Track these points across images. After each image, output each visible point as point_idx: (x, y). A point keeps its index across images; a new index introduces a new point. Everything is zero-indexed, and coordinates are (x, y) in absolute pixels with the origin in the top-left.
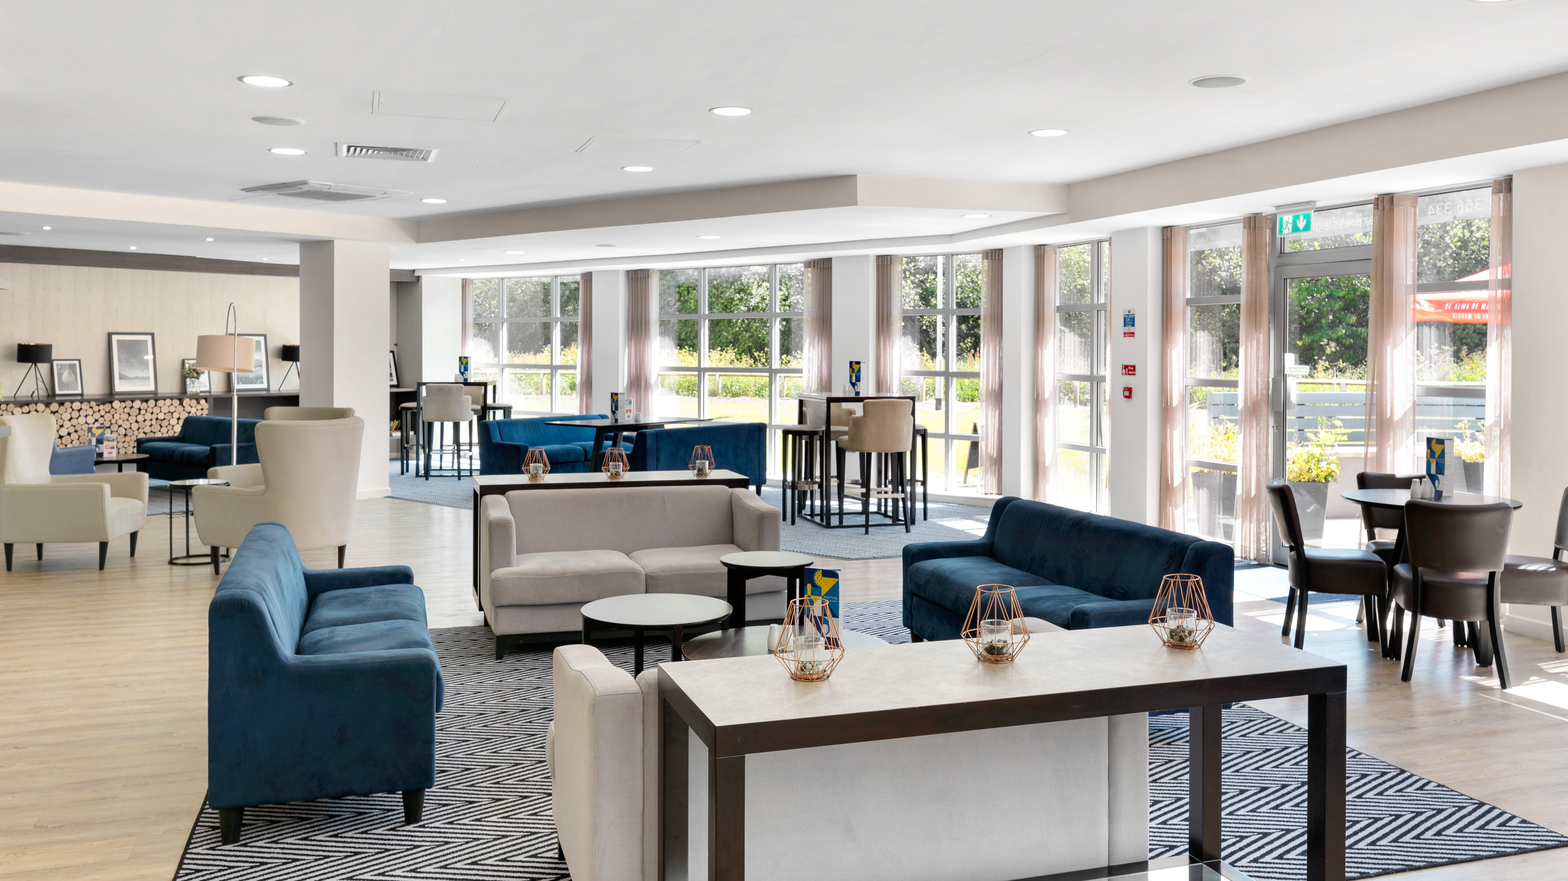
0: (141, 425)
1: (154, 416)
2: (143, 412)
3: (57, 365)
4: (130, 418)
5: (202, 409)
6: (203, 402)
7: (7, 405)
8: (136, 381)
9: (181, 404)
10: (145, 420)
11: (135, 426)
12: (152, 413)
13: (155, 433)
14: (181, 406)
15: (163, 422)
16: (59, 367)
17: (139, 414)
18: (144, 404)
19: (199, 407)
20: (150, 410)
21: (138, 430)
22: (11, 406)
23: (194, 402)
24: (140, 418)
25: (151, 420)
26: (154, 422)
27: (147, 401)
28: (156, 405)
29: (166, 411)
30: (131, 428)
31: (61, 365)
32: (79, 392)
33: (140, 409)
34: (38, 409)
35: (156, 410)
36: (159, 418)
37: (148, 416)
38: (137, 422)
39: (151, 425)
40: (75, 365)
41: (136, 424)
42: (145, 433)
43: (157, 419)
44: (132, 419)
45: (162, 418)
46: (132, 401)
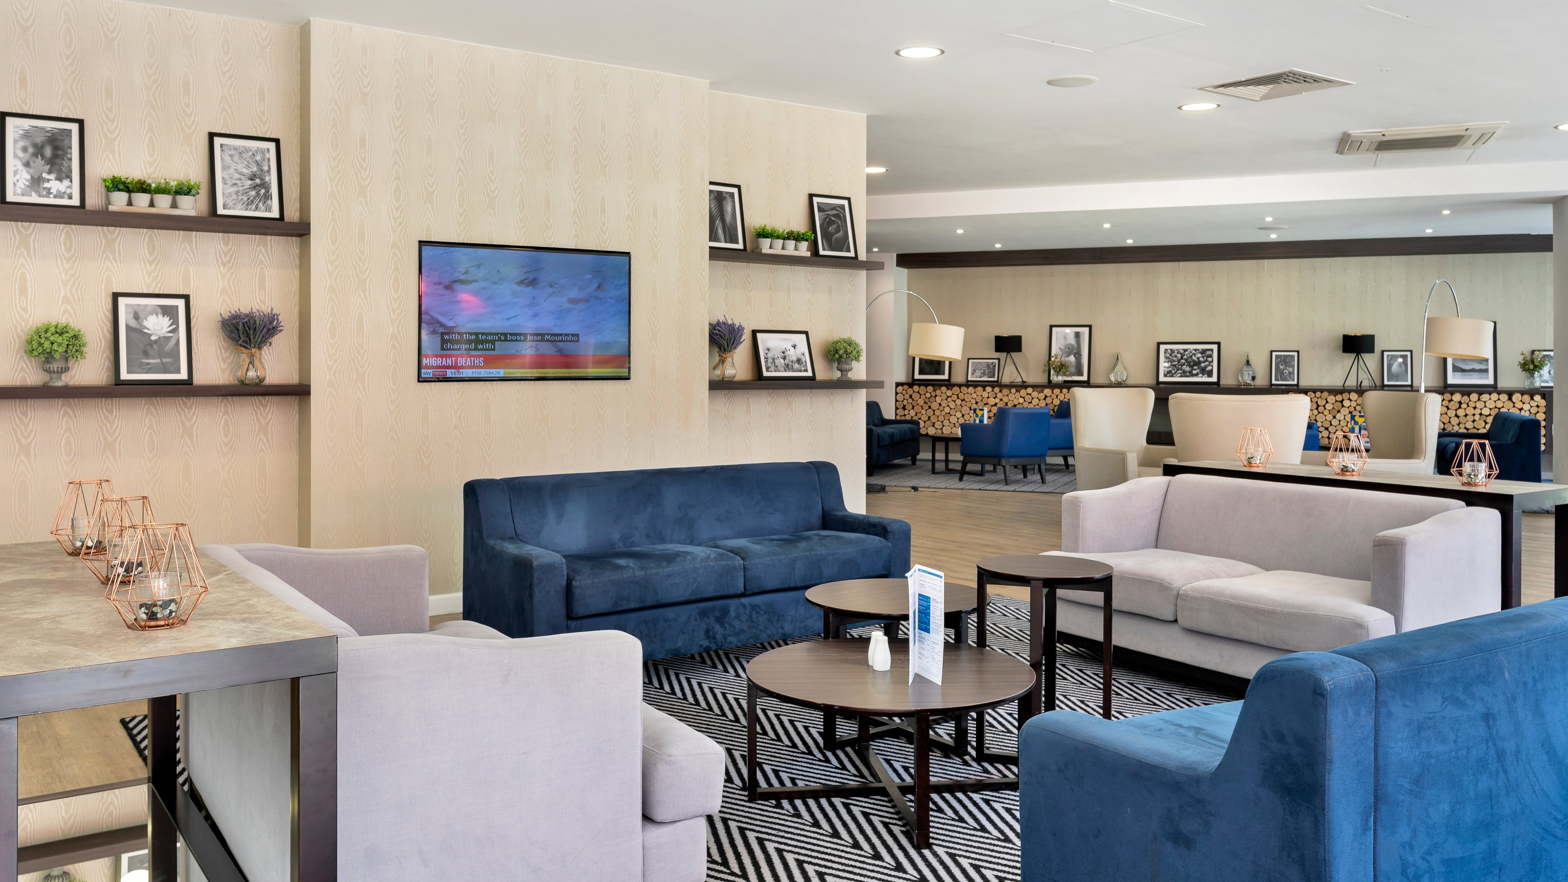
0: (1462, 419)
1: (1477, 411)
2: (1464, 406)
3: (1388, 356)
4: (1449, 412)
5: (1538, 406)
6: (1537, 398)
7: (1322, 393)
8: (1472, 373)
9: (1510, 399)
10: (1466, 415)
11: (1455, 421)
12: (1475, 408)
13: (1478, 429)
14: (1510, 402)
15: (1488, 418)
16: (1390, 357)
17: (1460, 407)
18: (1466, 397)
19: (1534, 404)
20: (1472, 404)
21: (1459, 425)
22: (1325, 394)
23: (1526, 398)
24: (1461, 413)
25: (1474, 415)
26: (1477, 417)
27: (1469, 394)
28: (1479, 400)
29: (1492, 406)
30: (1450, 422)
31: (1392, 355)
32: (1409, 383)
33: (1460, 403)
34: (1351, 398)
35: (1480, 405)
36: (1483, 413)
37: (1470, 411)
38: (1457, 416)
39: (1474, 421)
40: (1407, 356)
41: (1456, 418)
42: (1467, 429)
43: (1481, 414)
44: (1451, 413)
45: (1488, 414)
46: (1452, 394)
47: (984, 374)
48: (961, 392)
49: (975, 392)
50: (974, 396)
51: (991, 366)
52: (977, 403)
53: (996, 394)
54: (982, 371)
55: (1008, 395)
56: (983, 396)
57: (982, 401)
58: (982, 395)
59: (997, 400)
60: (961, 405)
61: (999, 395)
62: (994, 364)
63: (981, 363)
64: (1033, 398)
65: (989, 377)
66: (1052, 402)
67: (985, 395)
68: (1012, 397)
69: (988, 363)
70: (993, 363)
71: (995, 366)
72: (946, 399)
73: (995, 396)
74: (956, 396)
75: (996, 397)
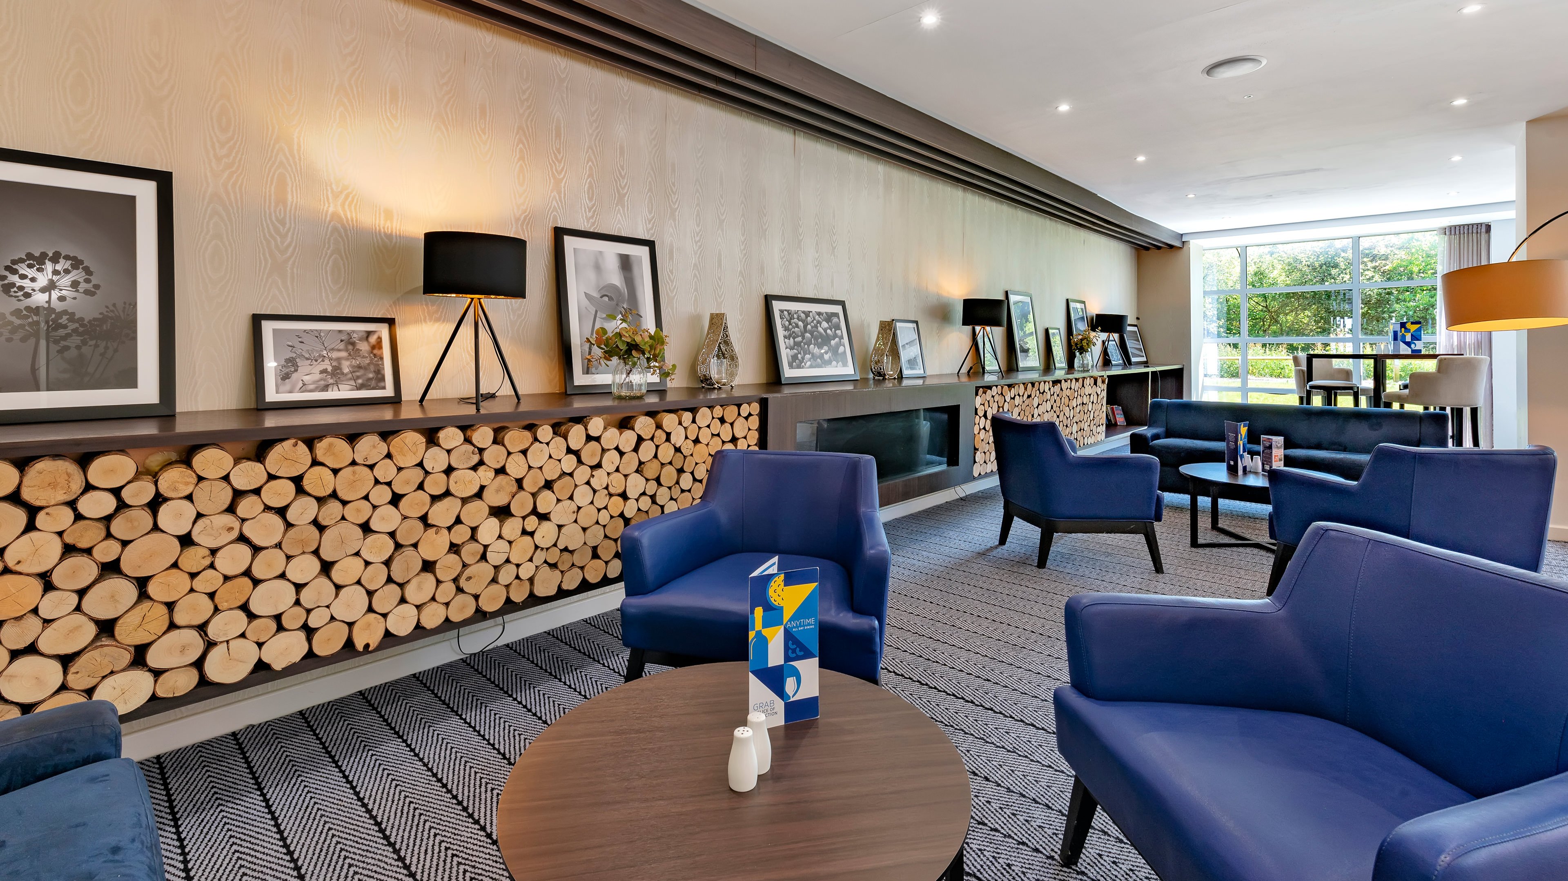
47: (336, 374)
48: (315, 463)
49: (389, 456)
50: (386, 470)
51: (364, 347)
52: (396, 500)
53: (481, 451)
54: (327, 365)
55: (524, 452)
56: (428, 466)
57: (421, 487)
58: (420, 465)
59: (485, 475)
60: (315, 522)
61: (494, 456)
62: (373, 339)
63: (318, 334)
64: (604, 451)
65: (359, 388)
66: (656, 456)
67: (436, 460)
68: (538, 453)
69: (349, 334)
70: (369, 333)
71: (379, 344)
72: (231, 509)
73: (476, 459)
74: (291, 487)
75: (481, 463)
